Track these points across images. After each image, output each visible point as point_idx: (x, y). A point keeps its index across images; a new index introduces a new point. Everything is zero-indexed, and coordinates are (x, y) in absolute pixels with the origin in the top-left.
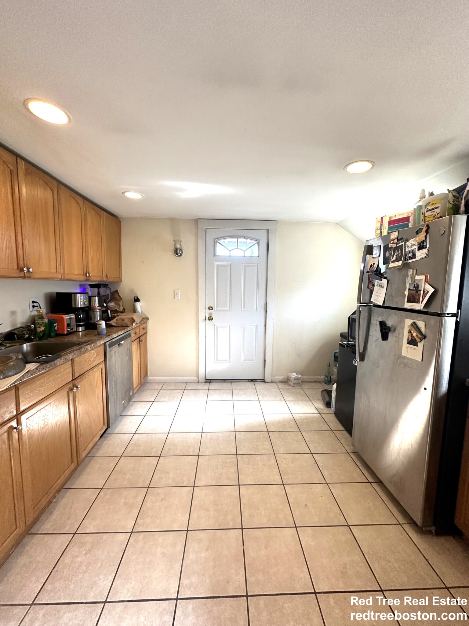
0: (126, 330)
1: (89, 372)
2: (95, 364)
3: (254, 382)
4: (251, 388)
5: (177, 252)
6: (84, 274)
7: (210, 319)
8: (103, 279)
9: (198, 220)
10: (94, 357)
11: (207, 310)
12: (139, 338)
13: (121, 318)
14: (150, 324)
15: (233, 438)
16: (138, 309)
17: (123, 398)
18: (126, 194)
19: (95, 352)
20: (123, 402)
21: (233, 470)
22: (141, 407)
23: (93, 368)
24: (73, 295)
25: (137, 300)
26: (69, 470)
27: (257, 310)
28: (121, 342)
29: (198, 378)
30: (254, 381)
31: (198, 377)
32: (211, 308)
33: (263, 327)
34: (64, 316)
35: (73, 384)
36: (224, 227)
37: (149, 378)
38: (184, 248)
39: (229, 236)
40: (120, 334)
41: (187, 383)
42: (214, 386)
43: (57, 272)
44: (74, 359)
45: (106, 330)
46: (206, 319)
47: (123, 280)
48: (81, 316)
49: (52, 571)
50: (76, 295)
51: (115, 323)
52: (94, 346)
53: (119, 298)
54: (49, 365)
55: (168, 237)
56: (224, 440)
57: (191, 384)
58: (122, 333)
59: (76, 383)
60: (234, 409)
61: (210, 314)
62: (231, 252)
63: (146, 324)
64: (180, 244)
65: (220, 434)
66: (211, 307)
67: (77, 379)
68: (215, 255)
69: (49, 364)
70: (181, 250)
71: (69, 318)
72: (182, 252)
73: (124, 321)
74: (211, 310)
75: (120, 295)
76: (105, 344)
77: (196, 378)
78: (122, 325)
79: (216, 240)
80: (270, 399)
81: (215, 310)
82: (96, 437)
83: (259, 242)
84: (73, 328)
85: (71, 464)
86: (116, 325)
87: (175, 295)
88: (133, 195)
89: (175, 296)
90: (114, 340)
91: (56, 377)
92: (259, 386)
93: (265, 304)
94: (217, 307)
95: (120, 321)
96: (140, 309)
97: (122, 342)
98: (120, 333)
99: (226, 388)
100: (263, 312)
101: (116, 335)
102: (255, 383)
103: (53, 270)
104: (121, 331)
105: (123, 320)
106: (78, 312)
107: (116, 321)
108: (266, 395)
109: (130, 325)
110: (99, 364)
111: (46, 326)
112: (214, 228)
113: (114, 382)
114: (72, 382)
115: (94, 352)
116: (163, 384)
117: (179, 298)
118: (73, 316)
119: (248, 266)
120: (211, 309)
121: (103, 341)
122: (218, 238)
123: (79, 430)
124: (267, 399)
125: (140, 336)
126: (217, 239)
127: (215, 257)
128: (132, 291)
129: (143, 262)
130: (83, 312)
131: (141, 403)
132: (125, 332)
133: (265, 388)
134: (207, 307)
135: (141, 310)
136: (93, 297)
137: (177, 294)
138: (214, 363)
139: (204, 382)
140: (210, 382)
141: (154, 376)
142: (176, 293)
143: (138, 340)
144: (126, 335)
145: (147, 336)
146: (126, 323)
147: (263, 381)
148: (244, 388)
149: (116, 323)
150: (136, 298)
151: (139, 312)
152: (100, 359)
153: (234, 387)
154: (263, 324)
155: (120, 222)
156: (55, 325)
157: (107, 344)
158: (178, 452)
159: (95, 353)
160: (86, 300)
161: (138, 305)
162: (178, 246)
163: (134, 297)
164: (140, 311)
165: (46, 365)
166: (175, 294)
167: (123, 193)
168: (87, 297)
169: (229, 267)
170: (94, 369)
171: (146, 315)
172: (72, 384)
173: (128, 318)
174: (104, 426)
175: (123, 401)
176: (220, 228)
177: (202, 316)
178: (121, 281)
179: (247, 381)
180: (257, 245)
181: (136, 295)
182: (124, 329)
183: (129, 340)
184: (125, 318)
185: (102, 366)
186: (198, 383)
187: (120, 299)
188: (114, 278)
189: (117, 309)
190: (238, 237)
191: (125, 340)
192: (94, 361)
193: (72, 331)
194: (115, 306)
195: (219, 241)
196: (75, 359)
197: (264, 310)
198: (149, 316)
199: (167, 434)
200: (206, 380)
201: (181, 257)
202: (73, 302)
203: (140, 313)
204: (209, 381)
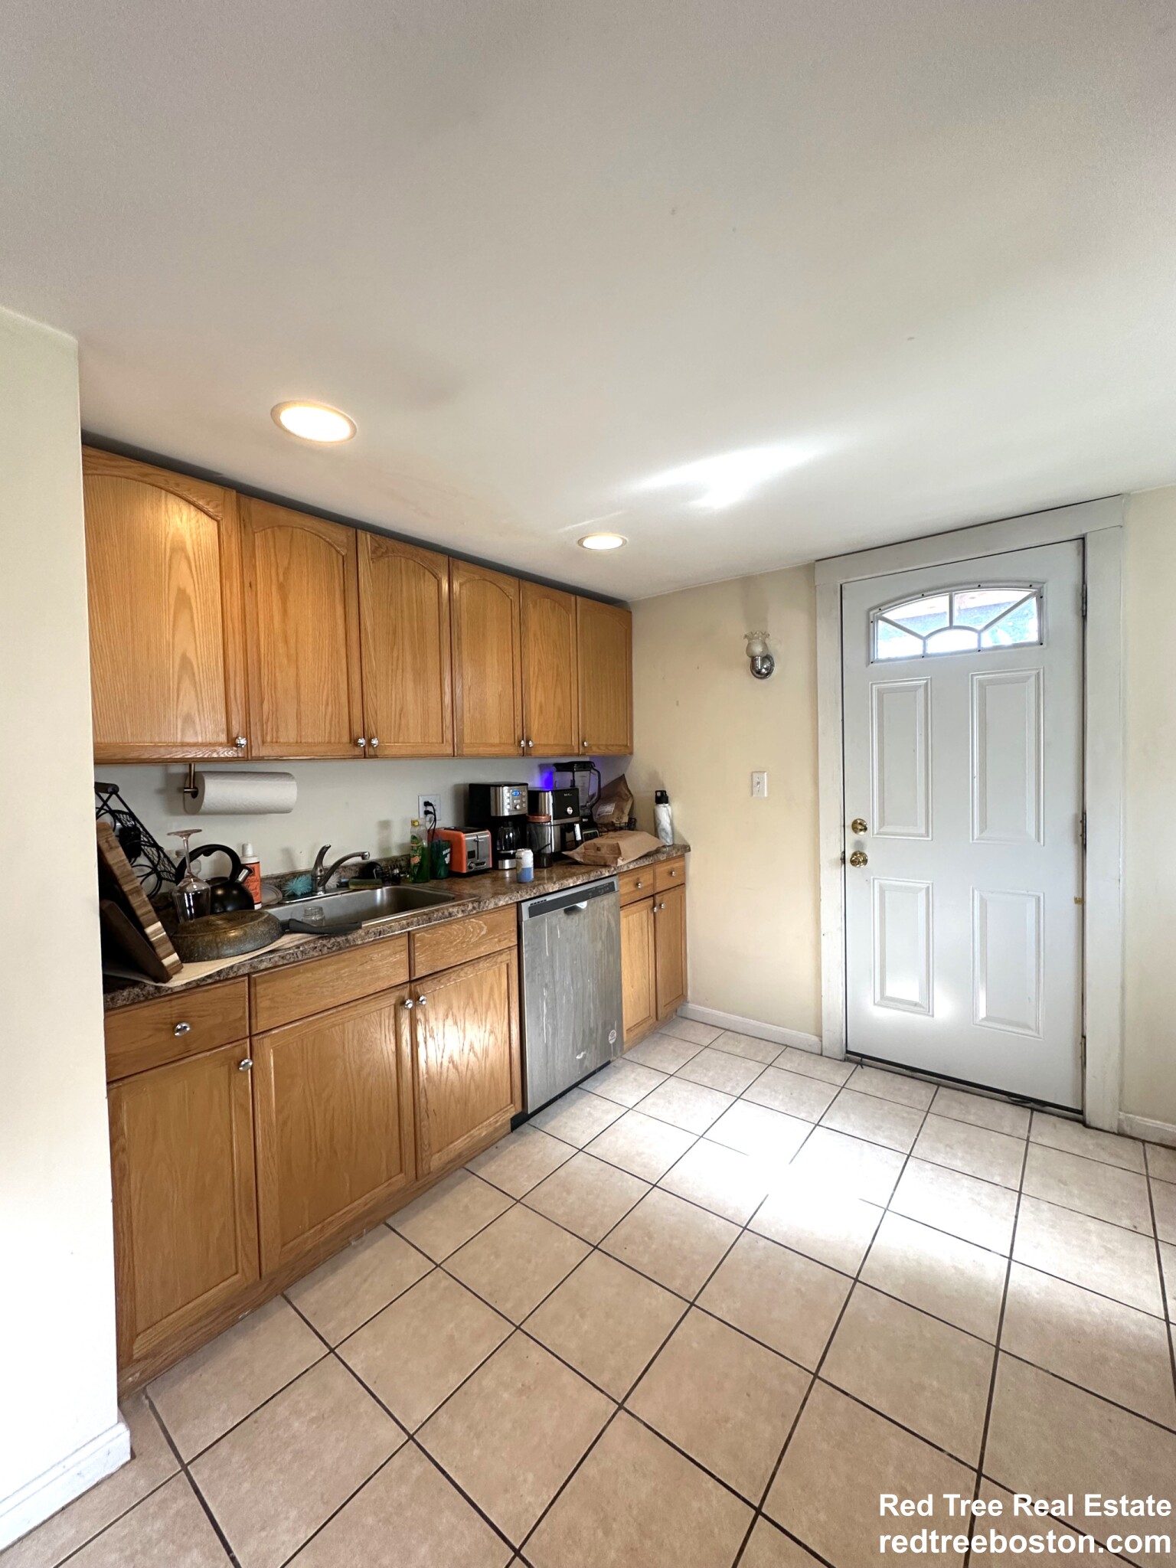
0: (593, 876)
1: (462, 969)
2: (483, 950)
3: (1033, 1110)
4: (1007, 1130)
5: (761, 668)
6: (516, 744)
7: (859, 859)
8: (573, 750)
9: (814, 564)
10: (479, 934)
11: (849, 830)
12: (652, 898)
13: (594, 844)
14: (695, 864)
15: (835, 1300)
16: (662, 823)
17: (579, 1045)
18: (587, 543)
19: (485, 924)
20: (578, 1057)
21: (771, 1433)
22: (635, 1080)
23: (476, 961)
24: (492, 790)
25: (662, 798)
26: (388, 1186)
27: (1039, 841)
28: (578, 905)
29: (821, 1041)
30: (1031, 1105)
31: (821, 1037)
32: (859, 826)
33: (1072, 908)
34: (463, 835)
35: (410, 990)
36: (901, 567)
37: (691, 1006)
38: (776, 649)
39: (917, 593)
40: (572, 885)
41: (787, 1046)
42: (868, 1080)
43: (443, 742)
44: (414, 935)
45: (534, 872)
46: (843, 860)
47: (635, 750)
48: (511, 835)
49: (251, 1414)
50: (498, 788)
51: (582, 855)
52: (474, 908)
53: (626, 795)
54: (331, 942)
55: (733, 629)
56: (798, 1290)
57: (799, 1052)
58: (578, 883)
59: (419, 989)
60: (895, 1190)
61: (859, 843)
62: (929, 642)
63: (684, 860)
64: (765, 645)
65: (799, 1263)
66: (860, 824)
67: (423, 981)
68: (870, 661)
69: (333, 940)
70: (767, 658)
71: (475, 840)
72: (772, 665)
73: (599, 852)
74: (862, 833)
75: (630, 788)
76: (519, 904)
77: (815, 1039)
78: (594, 862)
79: (872, 613)
80: (1077, 1203)
81: (875, 832)
82: (482, 1127)
83: (1040, 590)
84: (484, 863)
85: (398, 1174)
86: (582, 860)
87: (754, 786)
88: (603, 542)
89: (754, 789)
90: (549, 898)
91: (359, 969)
92: (1050, 1132)
93: (1076, 816)
94: (882, 823)
95: (591, 852)
96: (669, 821)
97: (583, 905)
98: (571, 882)
99: (904, 1102)
100: (1070, 850)
101: (557, 885)
102: (1035, 1113)
103: (434, 738)
104: (575, 878)
105: (598, 849)
106: (504, 826)
107: (583, 851)
108: (1065, 1184)
109: (613, 862)
110: (500, 952)
111: (423, 856)
112: (867, 577)
113: (547, 1004)
114: (408, 985)
115: (481, 922)
116: (723, 1031)
117: (766, 795)
118: (485, 836)
119: (992, 682)
120: (861, 830)
121: (507, 899)
122: (880, 607)
123: (423, 1100)
124: (1064, 1202)
125: (656, 894)
126: (878, 610)
127: (871, 665)
128: (654, 776)
129: (677, 704)
130: (515, 827)
131: (640, 1070)
132: (592, 879)
133: (1076, 1151)
134: (849, 823)
135: (672, 824)
136: (543, 793)
137: (758, 783)
138: (875, 1004)
139: (841, 1057)
140: (862, 1064)
141: (699, 1004)
142: (756, 780)
143: (650, 902)
144: (596, 887)
145: (684, 892)
146: (603, 858)
147: (1077, 1116)
148: (979, 1123)
149: (584, 856)
150: (659, 794)
151: (664, 830)
152: (500, 941)
153: (940, 1105)
154: (1072, 892)
155: (631, 612)
156: (444, 853)
157: (525, 906)
158: (643, 1262)
159: (483, 925)
160: (519, 801)
161: (664, 812)
162: (758, 649)
163: (656, 792)
164: (668, 828)
165: (324, 942)
166: (755, 783)
167: (580, 542)
168: (525, 794)
169: (921, 691)
170: (478, 962)
171: (683, 840)
172: (408, 989)
173: (609, 845)
174: (512, 1105)
175: (579, 1053)
176: (885, 573)
177: (831, 850)
178: (631, 753)
179: (1004, 1097)
180: (1033, 601)
181: (663, 785)
182: (588, 873)
183: (607, 901)
184: (603, 845)
185: (509, 957)
186: (821, 1055)
187: (629, 795)
188: (607, 746)
189: (614, 821)
190: (950, 588)
191: (592, 900)
192: (477, 945)
193: (481, 867)
194: (613, 814)
195: (885, 615)
196: (418, 935)
197: (1076, 842)
198: (690, 842)
199: (652, 1186)
200: (848, 1052)
201: (770, 678)
202: (493, 803)
203: (667, 833)
204: (857, 1059)
